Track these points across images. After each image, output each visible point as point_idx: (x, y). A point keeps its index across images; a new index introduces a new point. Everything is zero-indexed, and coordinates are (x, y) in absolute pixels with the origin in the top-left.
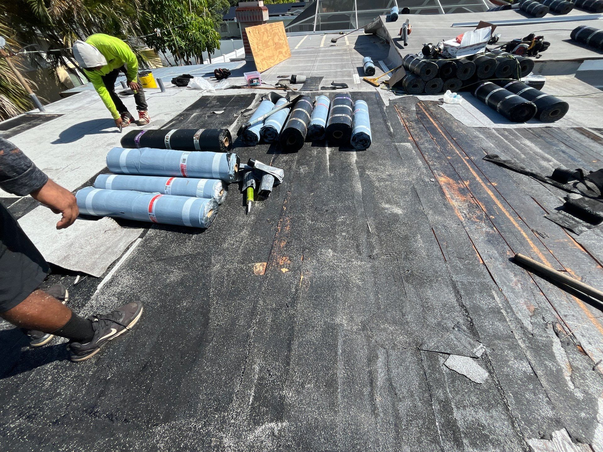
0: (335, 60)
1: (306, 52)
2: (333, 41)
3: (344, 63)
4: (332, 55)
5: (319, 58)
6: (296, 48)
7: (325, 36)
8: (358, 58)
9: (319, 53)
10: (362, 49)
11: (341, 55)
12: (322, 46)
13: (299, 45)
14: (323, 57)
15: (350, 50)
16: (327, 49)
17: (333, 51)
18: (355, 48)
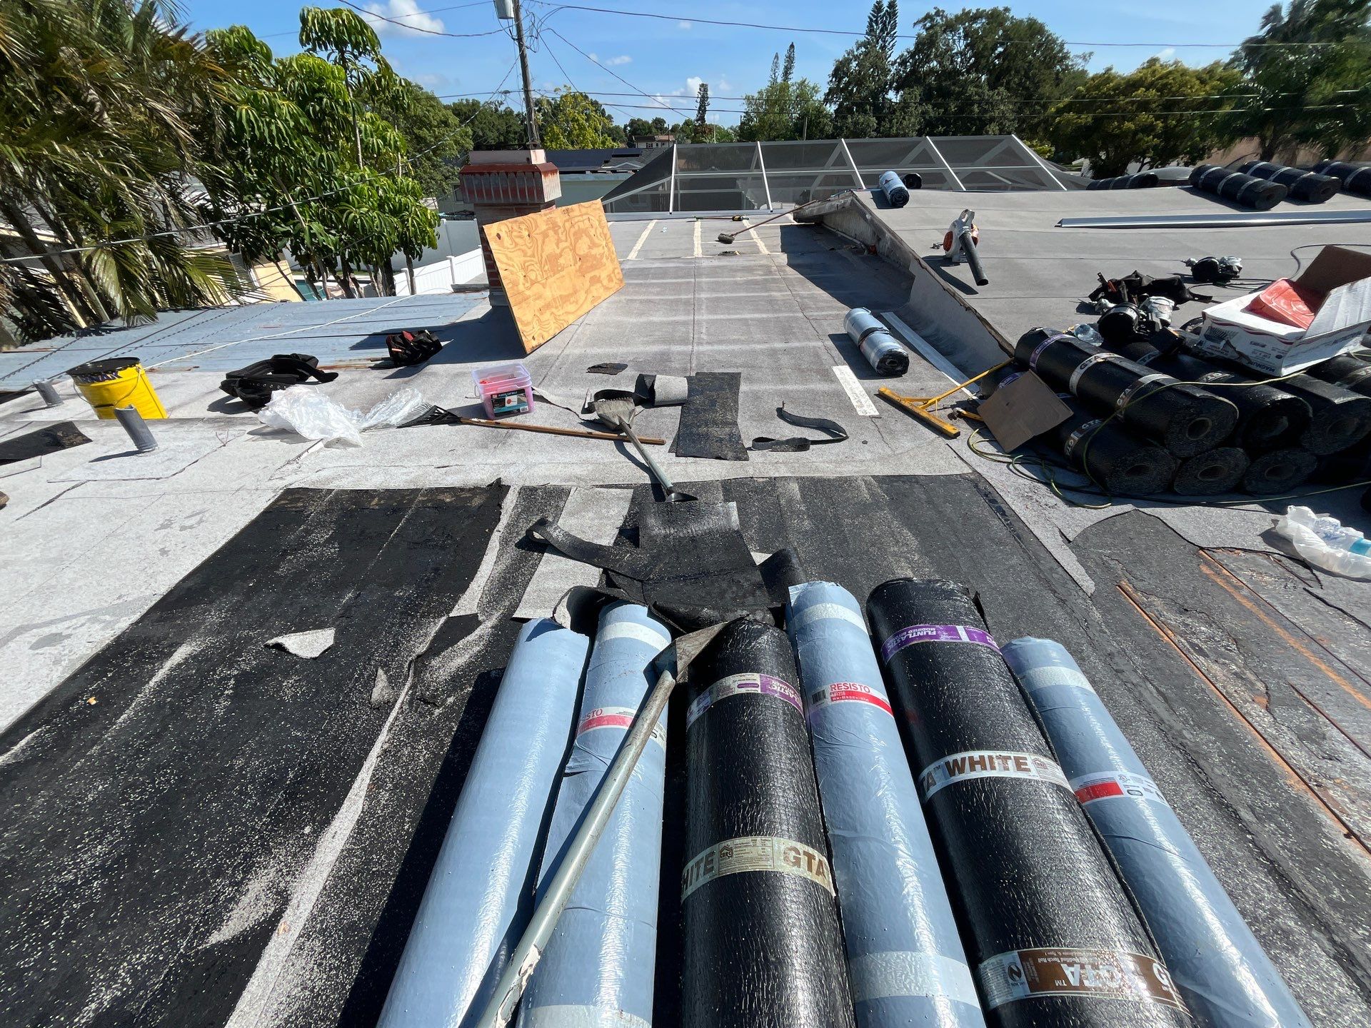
0: (754, 304)
1: (663, 273)
2: (725, 240)
3: (780, 315)
4: (736, 283)
5: (703, 296)
6: (632, 255)
7: (698, 224)
8: (812, 297)
9: (700, 275)
10: (810, 266)
11: (764, 285)
12: (698, 252)
13: (638, 246)
14: (714, 290)
15: (780, 268)
16: (716, 263)
17: (734, 271)
18: (789, 264)
